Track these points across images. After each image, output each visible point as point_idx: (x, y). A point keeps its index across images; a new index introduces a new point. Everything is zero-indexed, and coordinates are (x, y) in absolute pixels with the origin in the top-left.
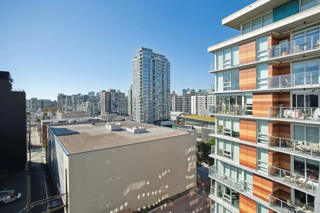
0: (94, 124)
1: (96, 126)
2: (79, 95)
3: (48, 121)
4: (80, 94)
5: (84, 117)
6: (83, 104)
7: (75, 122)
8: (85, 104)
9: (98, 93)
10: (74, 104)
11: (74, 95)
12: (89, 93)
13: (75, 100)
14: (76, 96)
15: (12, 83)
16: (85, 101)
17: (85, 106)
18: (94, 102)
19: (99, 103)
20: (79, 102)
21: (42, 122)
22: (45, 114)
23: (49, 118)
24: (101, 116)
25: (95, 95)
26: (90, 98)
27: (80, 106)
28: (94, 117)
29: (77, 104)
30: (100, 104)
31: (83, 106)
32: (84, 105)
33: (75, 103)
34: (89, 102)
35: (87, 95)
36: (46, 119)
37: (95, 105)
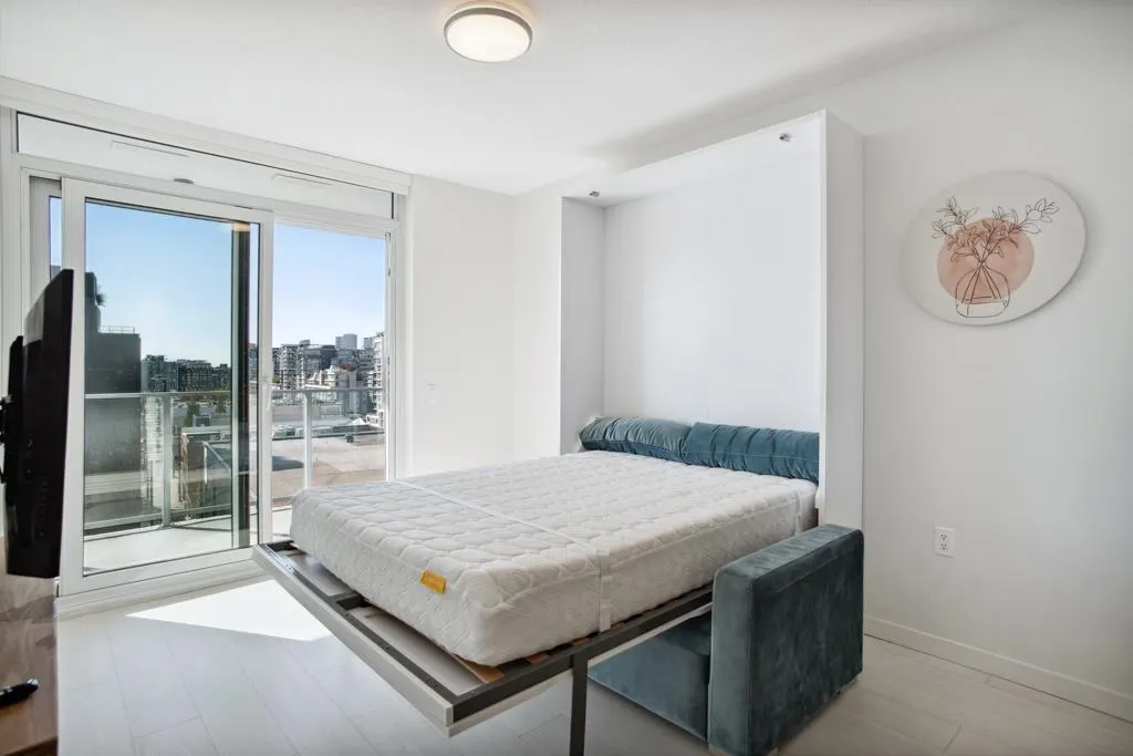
0: (350, 439)
1: (359, 444)
2: (305, 344)
3: (202, 430)
4: (308, 341)
5: (320, 418)
6: (317, 377)
7: (289, 434)
8: (324, 376)
9: (368, 341)
10: (288, 375)
11: (289, 347)
12: (338, 339)
13: (291, 361)
14: (294, 348)
15: (100, 307)
16: (325, 366)
17: (323, 382)
18: (353, 369)
19: (371, 373)
20: (305, 370)
21: (184, 434)
22: (194, 410)
23: (207, 423)
24: (377, 417)
25: (360, 346)
26: (340, 357)
27: (306, 383)
28: (352, 418)
29: (298, 377)
30: (375, 375)
31: (317, 383)
32: (320, 380)
33: (292, 374)
34: (338, 370)
35: (333, 347)
36: (198, 426)
37: (359, 378)
